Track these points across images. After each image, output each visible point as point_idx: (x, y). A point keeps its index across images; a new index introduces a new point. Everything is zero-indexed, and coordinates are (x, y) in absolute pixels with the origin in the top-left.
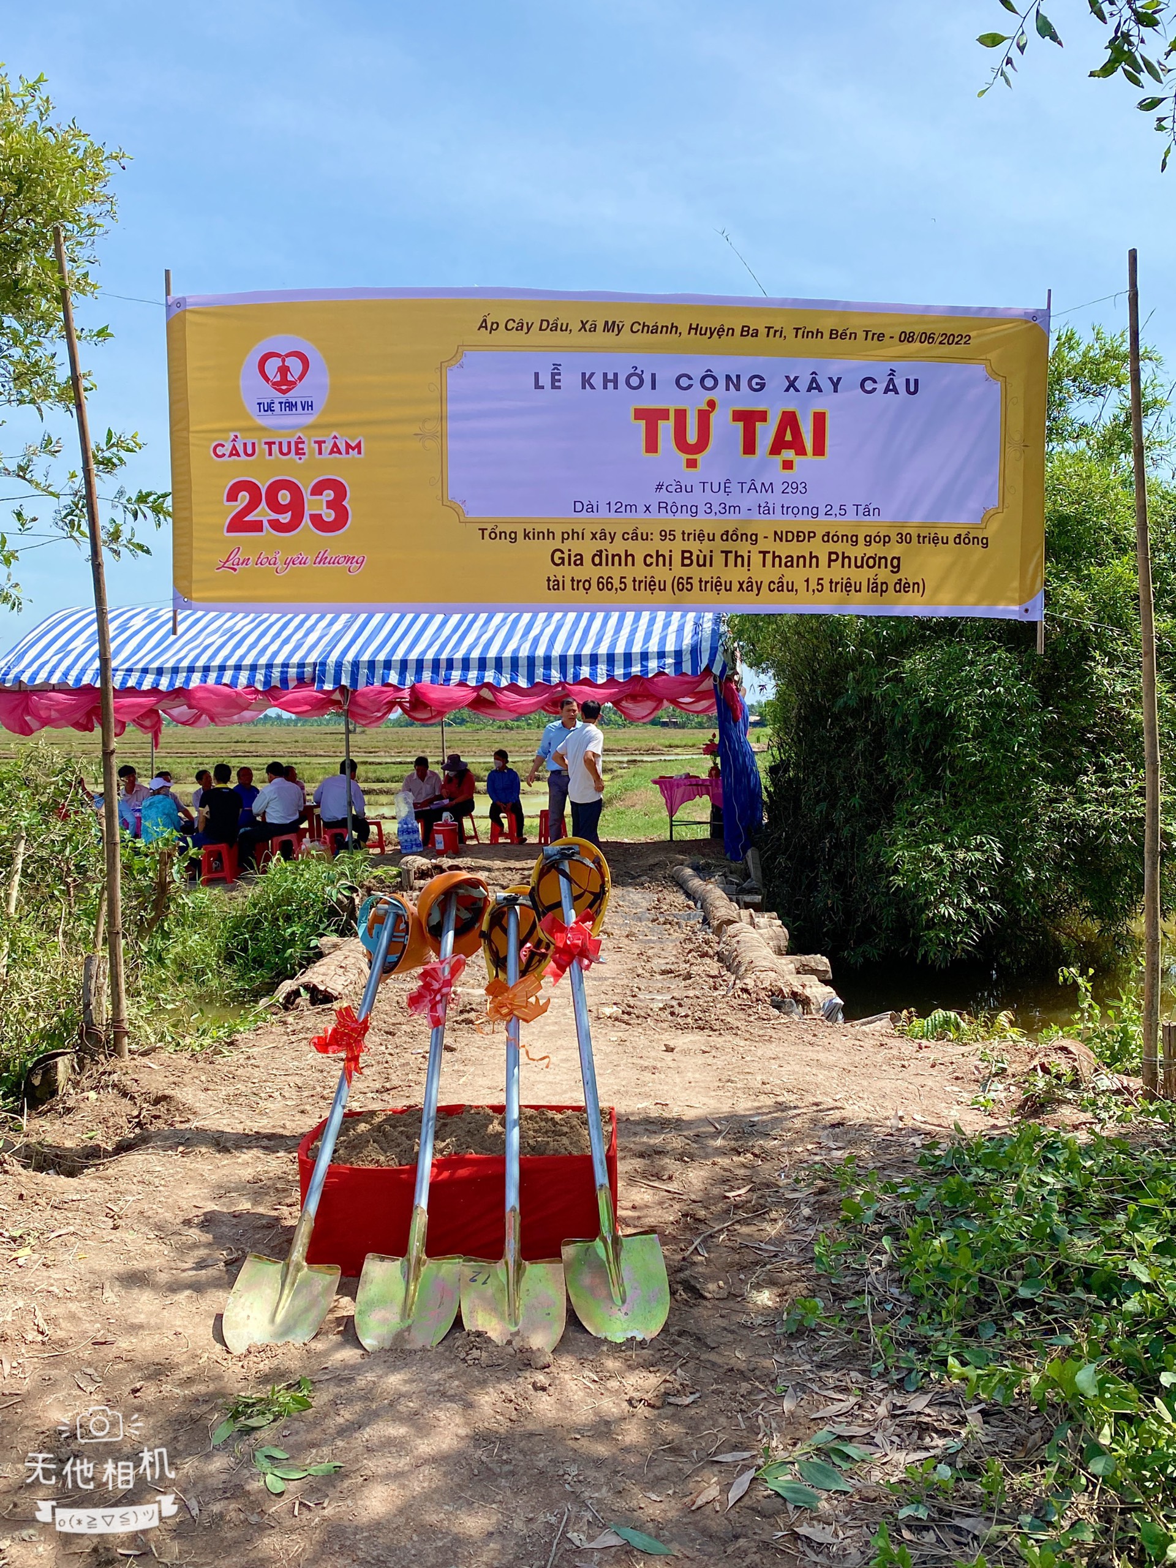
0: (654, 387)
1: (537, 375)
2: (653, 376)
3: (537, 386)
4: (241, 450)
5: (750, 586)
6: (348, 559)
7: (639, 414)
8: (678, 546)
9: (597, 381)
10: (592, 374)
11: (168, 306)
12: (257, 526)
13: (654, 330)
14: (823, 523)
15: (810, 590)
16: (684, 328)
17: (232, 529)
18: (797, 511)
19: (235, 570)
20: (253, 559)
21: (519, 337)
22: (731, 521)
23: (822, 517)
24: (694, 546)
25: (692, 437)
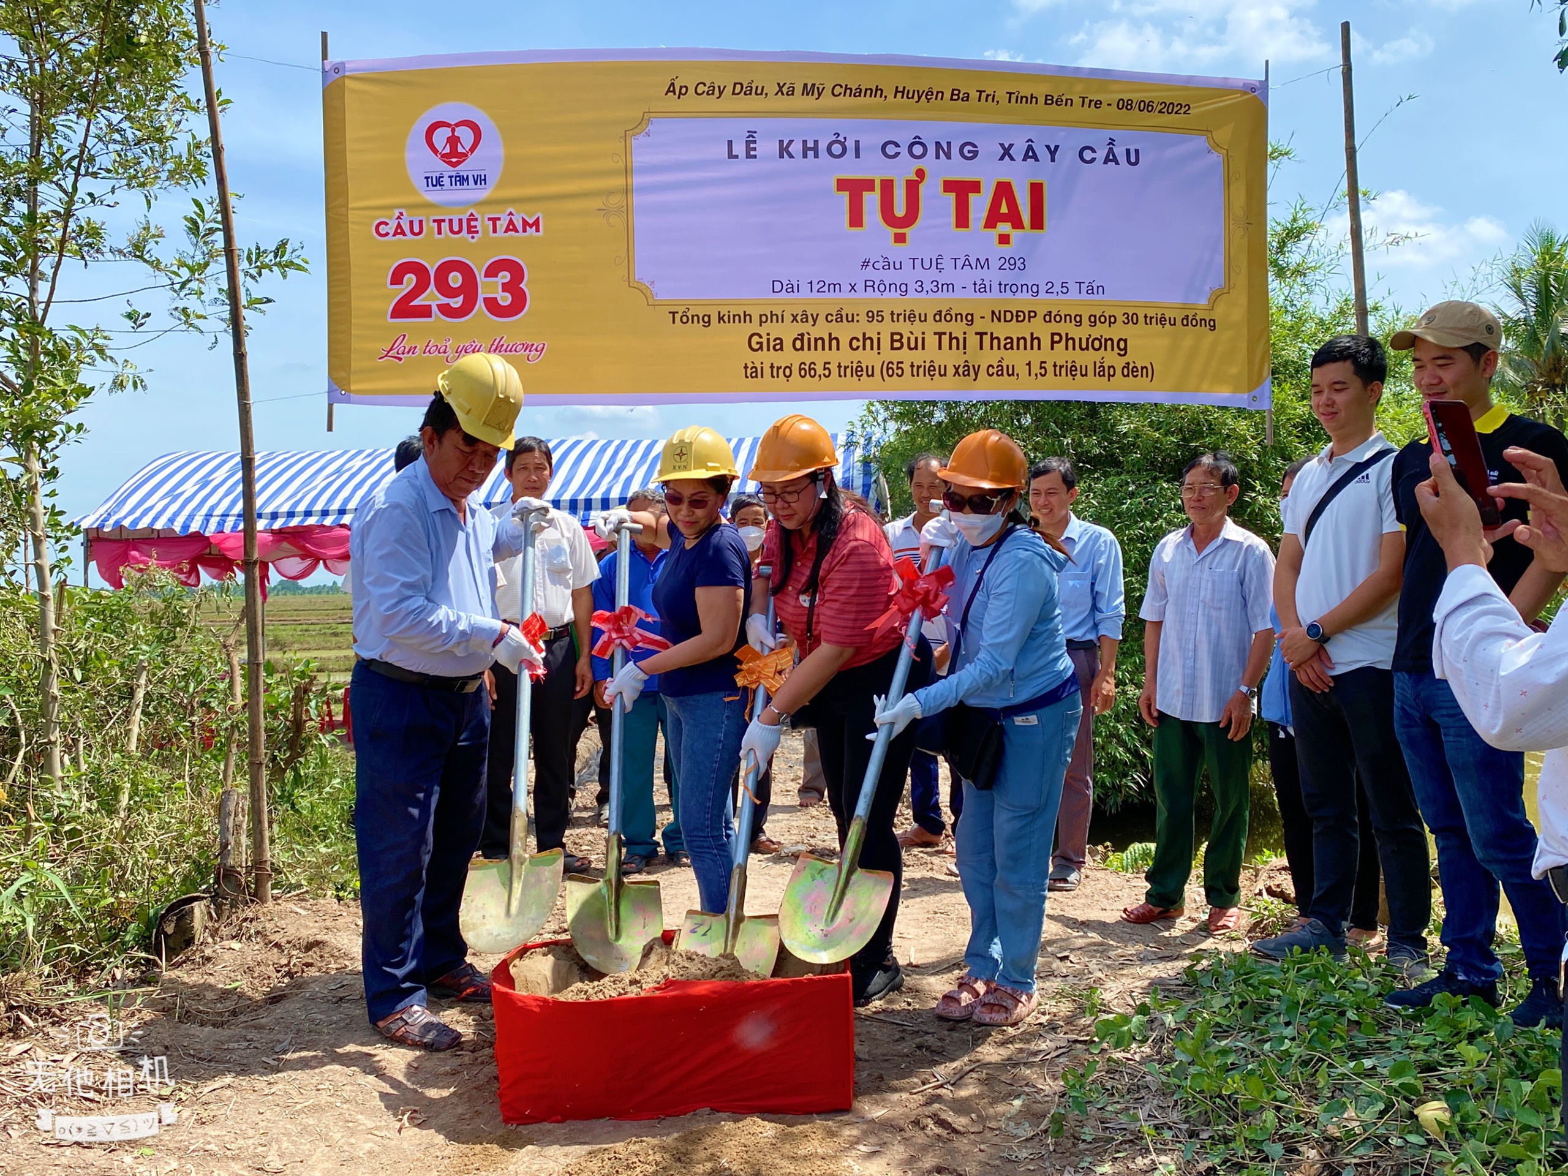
0: (857, 156)
1: (730, 143)
2: (857, 142)
3: (731, 156)
4: (406, 228)
5: (968, 371)
6: (527, 347)
7: (842, 185)
8: (886, 328)
9: (796, 148)
10: (791, 142)
11: (324, 71)
12: (425, 312)
13: (859, 93)
14: (1044, 302)
15: (1033, 374)
16: (889, 92)
17: (396, 313)
18: (1014, 288)
19: (400, 359)
20: (420, 347)
21: (710, 103)
22: (943, 300)
23: (1042, 295)
24: (904, 328)
25: (900, 210)
